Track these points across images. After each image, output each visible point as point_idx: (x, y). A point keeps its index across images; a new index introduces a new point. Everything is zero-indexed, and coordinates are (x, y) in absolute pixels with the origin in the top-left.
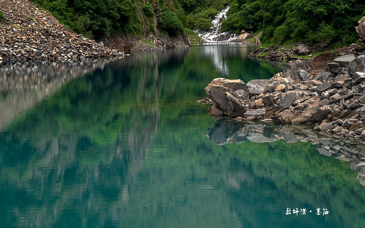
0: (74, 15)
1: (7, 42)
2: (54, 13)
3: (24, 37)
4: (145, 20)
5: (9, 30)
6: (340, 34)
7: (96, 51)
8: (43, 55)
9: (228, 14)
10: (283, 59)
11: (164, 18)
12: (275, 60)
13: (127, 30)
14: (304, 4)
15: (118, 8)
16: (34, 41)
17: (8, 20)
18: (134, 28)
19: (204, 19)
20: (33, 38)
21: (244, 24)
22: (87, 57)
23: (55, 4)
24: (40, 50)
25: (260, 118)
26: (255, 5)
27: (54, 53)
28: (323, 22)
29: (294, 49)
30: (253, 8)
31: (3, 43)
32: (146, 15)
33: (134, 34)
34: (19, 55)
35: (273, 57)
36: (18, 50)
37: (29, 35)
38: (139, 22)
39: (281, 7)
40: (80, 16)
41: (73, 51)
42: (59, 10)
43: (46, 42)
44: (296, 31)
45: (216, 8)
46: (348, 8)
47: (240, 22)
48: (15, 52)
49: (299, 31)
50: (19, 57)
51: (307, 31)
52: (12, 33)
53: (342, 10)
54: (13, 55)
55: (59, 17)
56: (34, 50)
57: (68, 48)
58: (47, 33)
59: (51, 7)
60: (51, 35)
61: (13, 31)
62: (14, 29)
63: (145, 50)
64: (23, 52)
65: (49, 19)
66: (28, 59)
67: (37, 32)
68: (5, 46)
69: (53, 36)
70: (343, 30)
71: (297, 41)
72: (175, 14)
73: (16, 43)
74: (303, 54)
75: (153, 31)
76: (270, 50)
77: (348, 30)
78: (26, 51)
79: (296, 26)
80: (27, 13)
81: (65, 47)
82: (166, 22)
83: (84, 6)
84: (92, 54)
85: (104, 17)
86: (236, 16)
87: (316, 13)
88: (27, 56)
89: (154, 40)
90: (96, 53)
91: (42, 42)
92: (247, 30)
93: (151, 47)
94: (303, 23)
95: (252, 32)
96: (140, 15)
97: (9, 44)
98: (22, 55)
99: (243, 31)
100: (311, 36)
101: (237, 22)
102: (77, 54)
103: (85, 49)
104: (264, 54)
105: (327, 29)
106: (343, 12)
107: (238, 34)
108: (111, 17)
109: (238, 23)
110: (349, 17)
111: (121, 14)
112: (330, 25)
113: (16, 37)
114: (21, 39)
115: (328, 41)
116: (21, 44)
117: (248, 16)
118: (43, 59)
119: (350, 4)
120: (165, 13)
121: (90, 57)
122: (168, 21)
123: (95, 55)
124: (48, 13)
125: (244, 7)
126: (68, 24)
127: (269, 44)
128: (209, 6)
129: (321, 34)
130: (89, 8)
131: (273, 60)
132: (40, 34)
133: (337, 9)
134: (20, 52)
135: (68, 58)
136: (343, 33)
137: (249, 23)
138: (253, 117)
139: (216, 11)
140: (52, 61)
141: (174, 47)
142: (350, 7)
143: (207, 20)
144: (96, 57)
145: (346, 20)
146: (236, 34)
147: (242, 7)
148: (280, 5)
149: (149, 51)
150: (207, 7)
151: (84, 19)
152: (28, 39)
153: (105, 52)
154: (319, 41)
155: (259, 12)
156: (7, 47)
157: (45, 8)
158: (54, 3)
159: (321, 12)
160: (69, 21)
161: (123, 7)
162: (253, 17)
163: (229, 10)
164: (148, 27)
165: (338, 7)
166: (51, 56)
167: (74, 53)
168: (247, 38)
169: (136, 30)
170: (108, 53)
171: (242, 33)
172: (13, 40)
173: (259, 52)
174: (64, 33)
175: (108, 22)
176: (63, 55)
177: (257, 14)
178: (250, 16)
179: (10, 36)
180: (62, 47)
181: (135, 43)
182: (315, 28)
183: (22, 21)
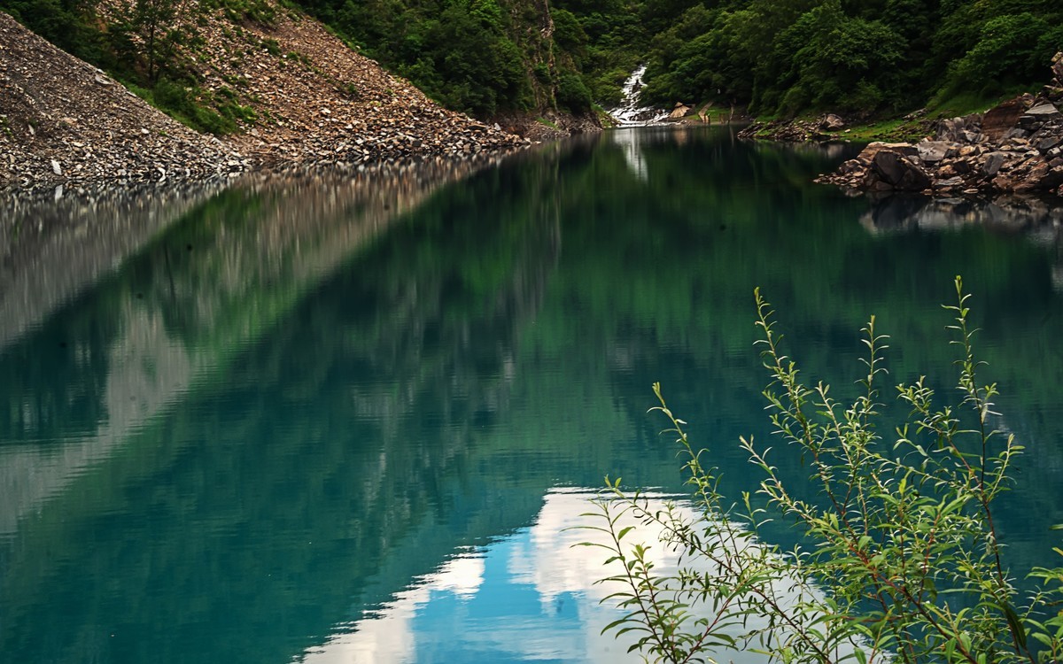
0: (445, 84)
1: (369, 128)
2: (416, 82)
3: (390, 120)
4: (539, 89)
5: (369, 109)
6: (888, 97)
7: (495, 138)
8: (423, 145)
9: (646, 78)
10: (804, 138)
11: (563, 85)
12: (790, 140)
13: (517, 106)
14: (831, 52)
15: (504, 71)
16: (407, 126)
17: (362, 96)
18: (525, 101)
19: (608, 87)
20: (404, 121)
21: (679, 93)
22: (483, 147)
23: (416, 69)
24: (418, 138)
25: (961, 189)
26: (696, 62)
27: (437, 142)
28: (862, 79)
29: (819, 122)
30: (692, 67)
31: (365, 129)
32: (539, 80)
33: (526, 112)
34: (391, 147)
35: (787, 135)
36: (387, 140)
37: (397, 117)
38: (531, 92)
39: (787, 59)
40: (454, 85)
41: (462, 138)
42: (422, 78)
43: (422, 126)
44: (821, 94)
45: (626, 69)
46: (900, 57)
47: (672, 91)
48: (385, 142)
49: (825, 94)
50: (392, 149)
51: (838, 94)
52: (373, 114)
53: (892, 61)
54: (382, 147)
55: (425, 88)
56: (411, 138)
57: (454, 134)
58: (419, 112)
59: (411, 74)
60: (425, 116)
61: (374, 111)
62: (375, 108)
63: (546, 137)
64: (396, 142)
65: (411, 91)
66: (404, 153)
67: (406, 112)
68: (369, 135)
69: (429, 117)
70: (893, 91)
71: (822, 110)
72: (579, 79)
73: (383, 129)
74: (834, 129)
75: (553, 106)
76: (776, 126)
77: (899, 91)
78: (399, 140)
79: (821, 87)
80: (382, 84)
81: (450, 133)
82: (568, 91)
83: (461, 69)
84: (490, 142)
85: (486, 86)
86: (663, 81)
87: (852, 66)
88: (402, 147)
89: (554, 120)
90: (495, 141)
91: (418, 126)
92: (685, 104)
93: (554, 132)
94: (832, 82)
95: (694, 105)
96: (532, 82)
97: (374, 131)
98: (395, 147)
99: (679, 104)
100: (845, 102)
101: (667, 90)
102: (468, 142)
103: (478, 136)
104: (767, 133)
105: (870, 90)
106: (893, 63)
107: (670, 110)
108: (496, 86)
109: (668, 92)
110: (901, 71)
111: (508, 81)
112: (872, 84)
113: (380, 120)
114: (388, 123)
115: (872, 108)
116: (390, 130)
117: (686, 80)
118: (424, 151)
119: (903, 52)
120: (563, 77)
121: (488, 147)
122: (570, 90)
123: (494, 143)
124: (408, 83)
125: (676, 66)
126: (439, 99)
127: (770, 118)
128: (613, 66)
129: (861, 98)
130: (466, 72)
131: (787, 140)
132: (411, 114)
133: (884, 59)
134: (391, 142)
135: (458, 149)
136: (892, 96)
137: (686, 92)
138: (950, 188)
139: (626, 75)
140: (436, 155)
141: (581, 131)
142: (902, 55)
143: (615, 89)
144: (495, 146)
145: (897, 76)
146: (666, 109)
147: (671, 66)
148: (786, 56)
149: (552, 137)
150: (610, 68)
151: (459, 90)
152: (397, 122)
153: (507, 139)
154: (858, 110)
155: (702, 73)
156: (372, 135)
157: (400, 74)
158: (415, 66)
159: (859, 64)
160: (438, 93)
161: (512, 69)
162: (693, 81)
163: (647, 72)
164: (545, 100)
165: (885, 56)
166: (436, 147)
167: (464, 141)
168: (685, 115)
169: (528, 105)
170: (511, 141)
171: (678, 107)
172: (378, 125)
173: (757, 130)
174: (442, 112)
175: (492, 93)
176: (449, 144)
177: (700, 75)
178: (688, 79)
179: (372, 118)
180: (446, 133)
181: (529, 127)
182: (850, 89)
183: (380, 95)
